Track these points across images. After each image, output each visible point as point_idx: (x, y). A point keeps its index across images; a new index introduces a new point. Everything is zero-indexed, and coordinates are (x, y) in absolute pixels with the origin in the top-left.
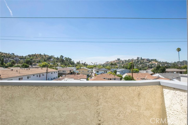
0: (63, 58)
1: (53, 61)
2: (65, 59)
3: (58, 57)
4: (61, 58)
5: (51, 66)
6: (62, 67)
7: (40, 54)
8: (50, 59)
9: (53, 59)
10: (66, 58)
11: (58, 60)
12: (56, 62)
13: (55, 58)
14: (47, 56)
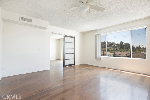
0: (123, 43)
1: (114, 46)
2: (124, 45)
3: (118, 43)
4: (121, 43)
5: (112, 50)
6: (120, 51)
7: (105, 42)
8: (112, 45)
9: (114, 45)
10: (125, 43)
11: (118, 45)
12: (117, 47)
13: (115, 44)
14: (109, 43)
